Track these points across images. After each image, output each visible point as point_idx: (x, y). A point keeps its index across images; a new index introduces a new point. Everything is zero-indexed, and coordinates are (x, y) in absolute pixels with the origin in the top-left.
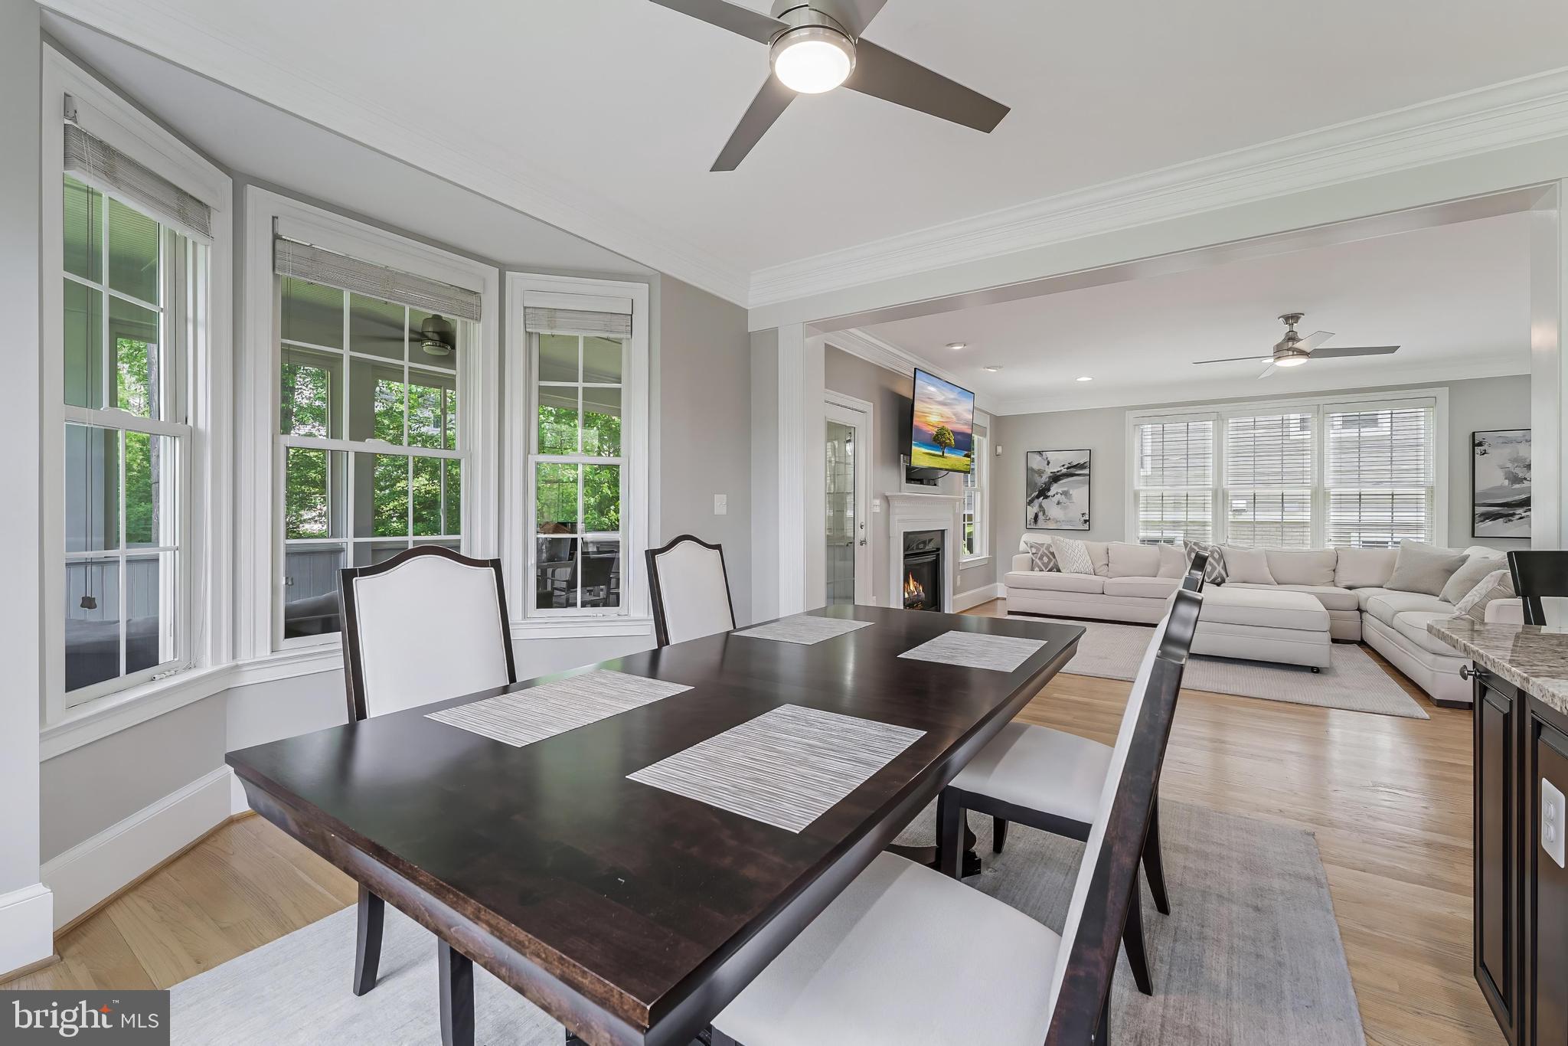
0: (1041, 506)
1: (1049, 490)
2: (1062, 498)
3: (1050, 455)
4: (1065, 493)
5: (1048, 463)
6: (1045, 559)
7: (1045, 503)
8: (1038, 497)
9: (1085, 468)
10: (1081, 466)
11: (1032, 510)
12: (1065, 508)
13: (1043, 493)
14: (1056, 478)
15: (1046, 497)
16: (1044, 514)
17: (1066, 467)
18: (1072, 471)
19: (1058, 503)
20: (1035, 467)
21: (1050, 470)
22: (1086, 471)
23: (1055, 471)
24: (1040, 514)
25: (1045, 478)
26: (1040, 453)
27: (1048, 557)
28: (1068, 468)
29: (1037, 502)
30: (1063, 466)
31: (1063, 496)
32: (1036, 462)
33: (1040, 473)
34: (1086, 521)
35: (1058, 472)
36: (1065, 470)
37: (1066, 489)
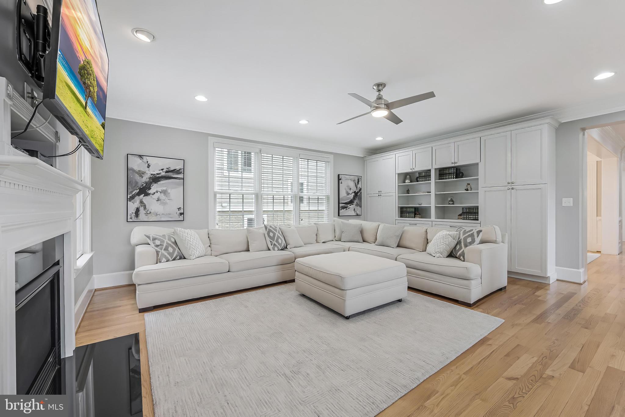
0: (141, 202)
1: (150, 189)
2: (162, 197)
3: (151, 160)
4: (164, 192)
5: (149, 166)
6: (171, 250)
7: (146, 200)
8: (139, 194)
9: (180, 173)
10: (177, 172)
11: (133, 206)
12: (164, 204)
13: (144, 191)
14: (156, 179)
15: (147, 194)
16: (145, 208)
17: (164, 171)
18: (170, 174)
19: (158, 200)
20: (136, 168)
21: (149, 173)
22: (181, 176)
23: (155, 173)
24: (142, 209)
25: (146, 178)
26: (141, 156)
27: (172, 247)
28: (167, 172)
29: (137, 199)
30: (162, 170)
31: (162, 194)
32: (136, 164)
33: (141, 174)
34: (181, 214)
35: (158, 174)
36: (164, 173)
37: (165, 188)
